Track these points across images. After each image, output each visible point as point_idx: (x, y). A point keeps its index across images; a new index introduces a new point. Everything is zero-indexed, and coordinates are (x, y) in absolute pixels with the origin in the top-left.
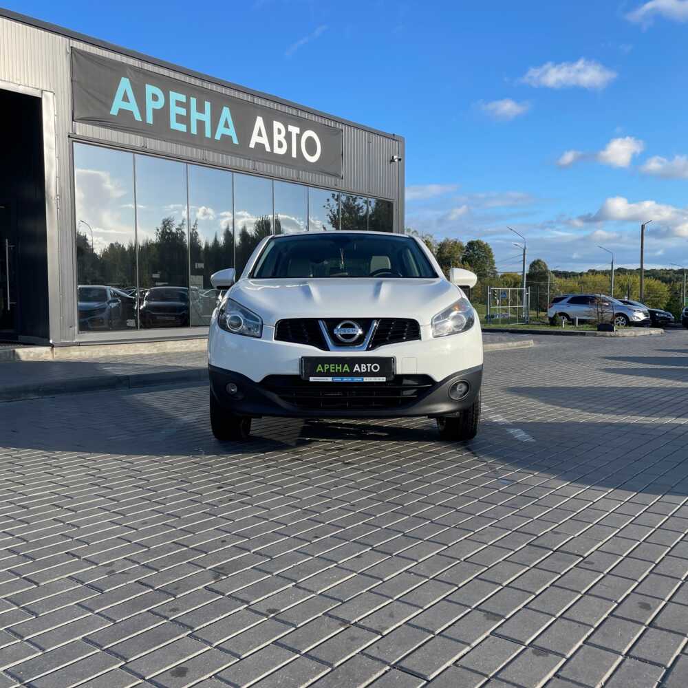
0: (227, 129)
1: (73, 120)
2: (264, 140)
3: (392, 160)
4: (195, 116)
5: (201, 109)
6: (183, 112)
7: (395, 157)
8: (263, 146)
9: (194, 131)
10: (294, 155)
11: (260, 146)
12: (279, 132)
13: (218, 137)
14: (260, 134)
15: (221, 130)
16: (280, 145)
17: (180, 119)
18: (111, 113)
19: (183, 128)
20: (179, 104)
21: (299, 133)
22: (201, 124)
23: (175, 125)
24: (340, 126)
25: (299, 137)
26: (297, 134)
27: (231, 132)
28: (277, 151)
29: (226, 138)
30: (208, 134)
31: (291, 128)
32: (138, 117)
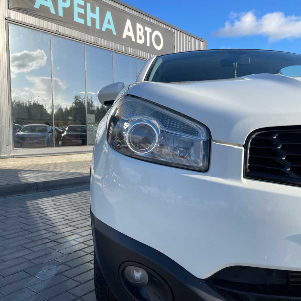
0: (109, 24)
1: (8, 9)
2: (131, 34)
4: (90, 15)
5: (93, 11)
6: (82, 11)
8: (130, 37)
9: (89, 24)
10: (148, 45)
11: (129, 37)
12: (140, 30)
13: (104, 29)
14: (129, 30)
15: (105, 26)
16: (141, 38)
17: (80, 15)
18: (35, 6)
19: (82, 21)
20: (79, 6)
21: (151, 32)
22: (93, 20)
23: (77, 19)
24: (173, 30)
25: (151, 34)
26: (150, 33)
27: (112, 27)
28: (139, 41)
29: (109, 31)
30: (98, 27)
31: (147, 29)
32: (53, 11)
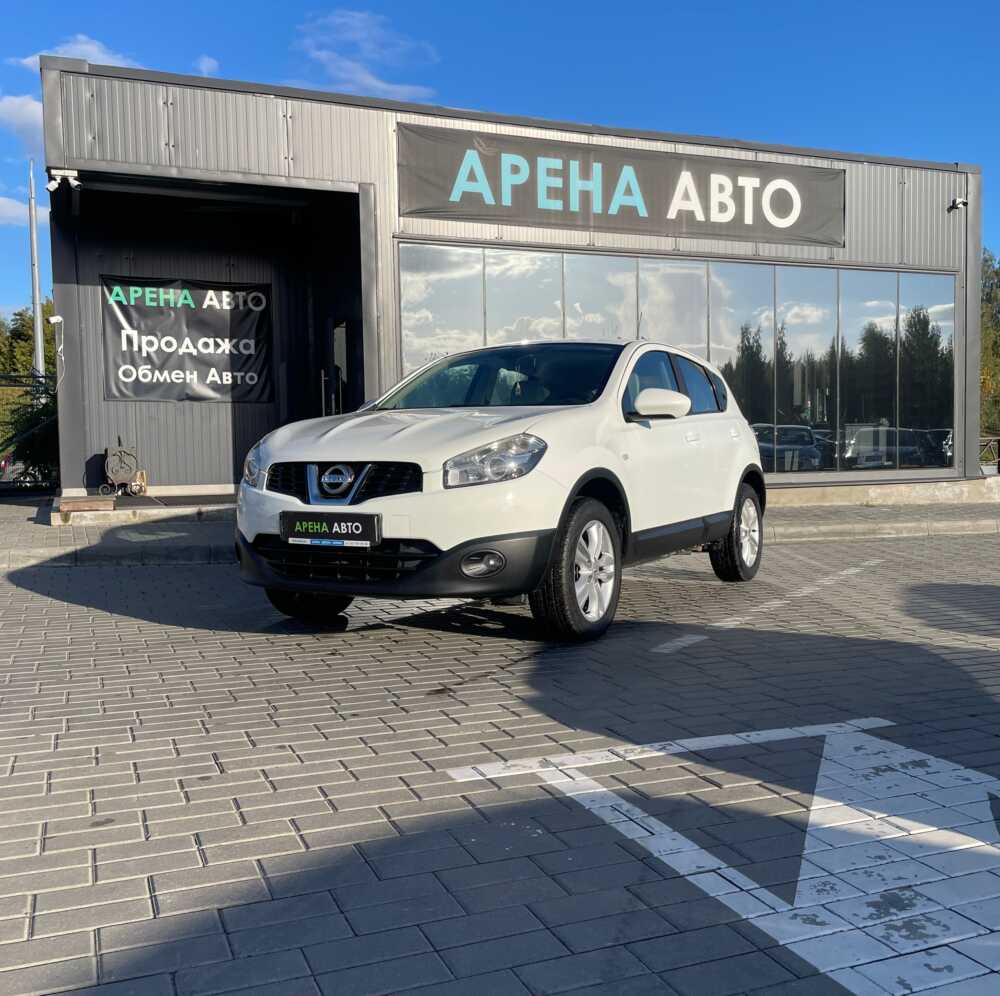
0: (629, 191)
1: (400, 215)
2: (693, 205)
3: (954, 206)
4: (577, 185)
5: (586, 174)
6: (558, 183)
7: (958, 200)
8: (691, 214)
9: (575, 206)
10: (749, 220)
11: (685, 215)
12: (721, 188)
13: (614, 210)
14: (686, 196)
15: (619, 200)
16: (723, 208)
17: (552, 193)
18: (452, 199)
19: (556, 205)
20: (551, 172)
21: (758, 186)
22: (585, 197)
23: (545, 202)
24: (839, 165)
25: (758, 192)
26: (755, 189)
27: (636, 200)
28: (717, 217)
29: (628, 212)
30: (597, 207)
31: (742, 181)
32: (489, 199)
